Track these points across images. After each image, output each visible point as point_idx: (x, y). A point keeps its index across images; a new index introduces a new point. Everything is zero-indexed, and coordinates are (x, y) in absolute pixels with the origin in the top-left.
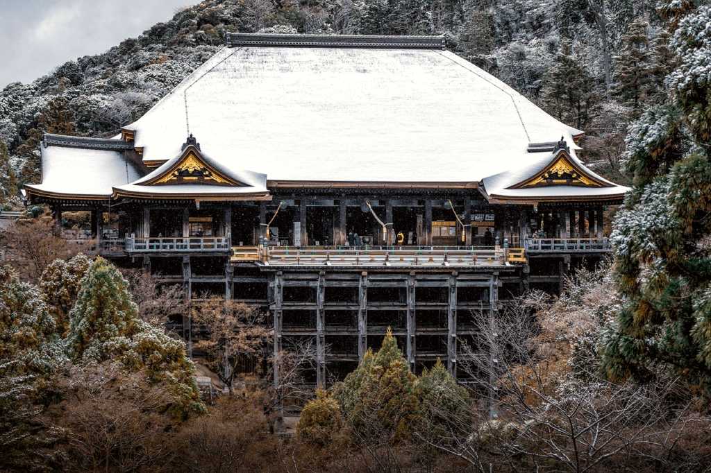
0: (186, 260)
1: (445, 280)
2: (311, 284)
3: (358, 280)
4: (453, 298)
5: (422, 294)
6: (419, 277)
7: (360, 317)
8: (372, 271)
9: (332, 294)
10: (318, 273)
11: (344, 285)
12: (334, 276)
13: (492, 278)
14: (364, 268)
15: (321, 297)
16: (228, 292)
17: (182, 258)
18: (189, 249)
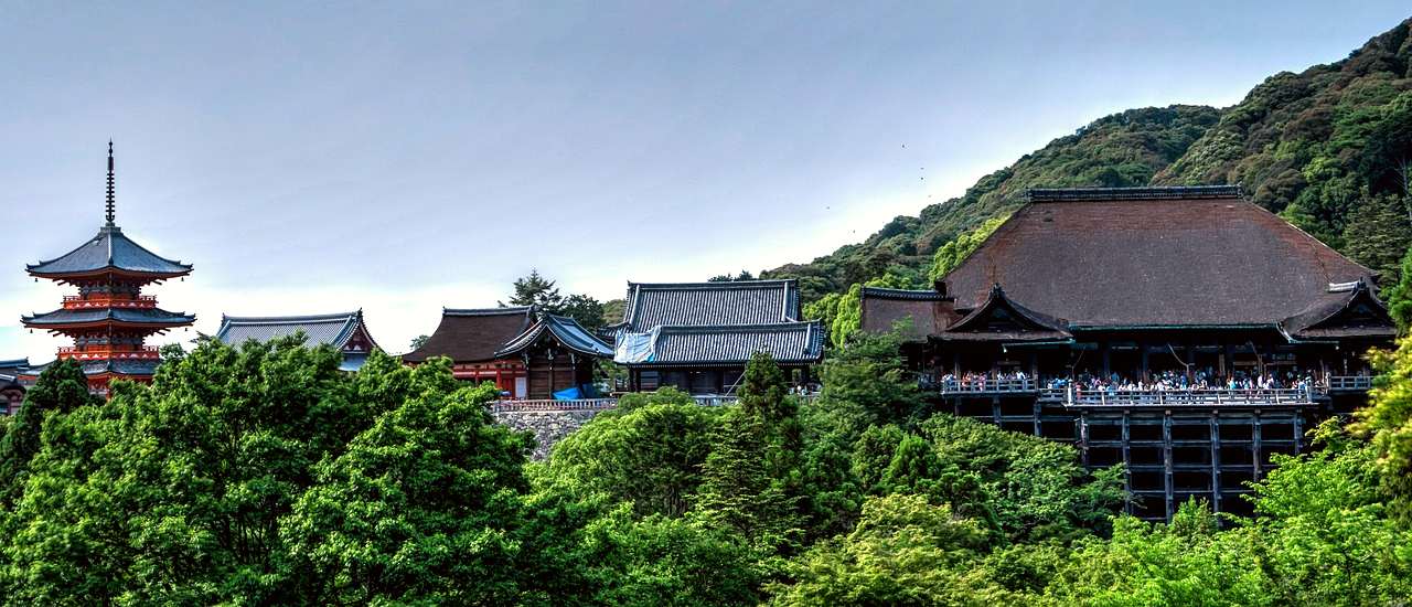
0: (996, 401)
1: (1249, 418)
2: (1116, 423)
3: (1162, 419)
4: (1257, 436)
5: (1225, 432)
6: (1222, 415)
7: (1165, 455)
8: (1175, 410)
9: (1136, 432)
10: (1122, 412)
11: (1149, 423)
12: (1139, 416)
13: (1296, 416)
14: (1169, 408)
15: (1125, 434)
16: (1037, 431)
17: (991, 400)
18: (998, 391)
